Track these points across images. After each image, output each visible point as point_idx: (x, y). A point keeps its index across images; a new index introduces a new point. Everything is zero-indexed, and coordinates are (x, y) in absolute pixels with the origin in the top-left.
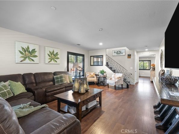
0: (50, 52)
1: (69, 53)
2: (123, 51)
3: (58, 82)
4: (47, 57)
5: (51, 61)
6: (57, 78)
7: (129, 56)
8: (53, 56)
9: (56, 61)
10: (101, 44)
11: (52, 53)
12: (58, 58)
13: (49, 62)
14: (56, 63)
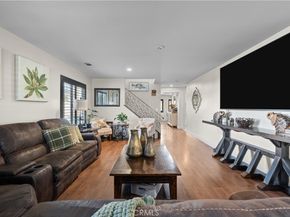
0: (29, 71)
1: (64, 79)
2: (145, 85)
3: (58, 143)
4: (22, 84)
5: (30, 94)
6: (55, 135)
7: (154, 92)
8: (36, 83)
9: (42, 96)
10: (129, 70)
11: (33, 75)
12: (45, 88)
13: (26, 97)
14: (41, 99)
